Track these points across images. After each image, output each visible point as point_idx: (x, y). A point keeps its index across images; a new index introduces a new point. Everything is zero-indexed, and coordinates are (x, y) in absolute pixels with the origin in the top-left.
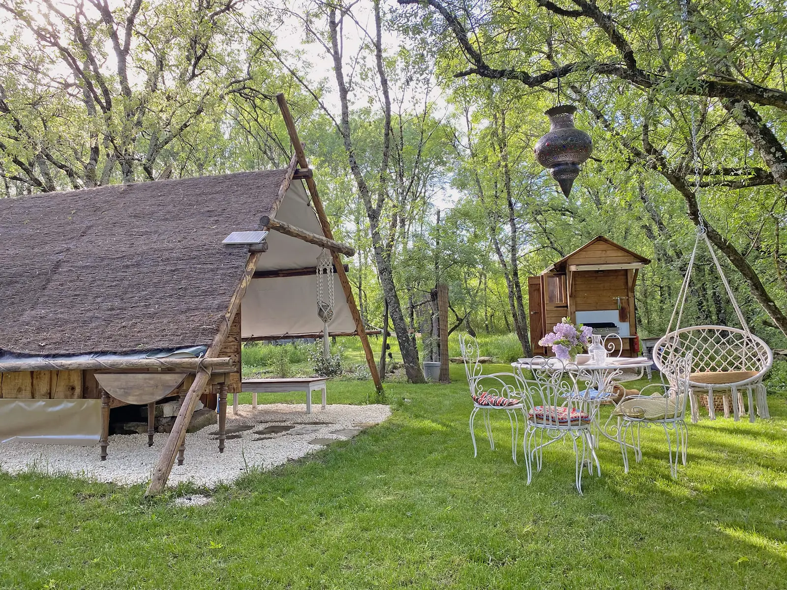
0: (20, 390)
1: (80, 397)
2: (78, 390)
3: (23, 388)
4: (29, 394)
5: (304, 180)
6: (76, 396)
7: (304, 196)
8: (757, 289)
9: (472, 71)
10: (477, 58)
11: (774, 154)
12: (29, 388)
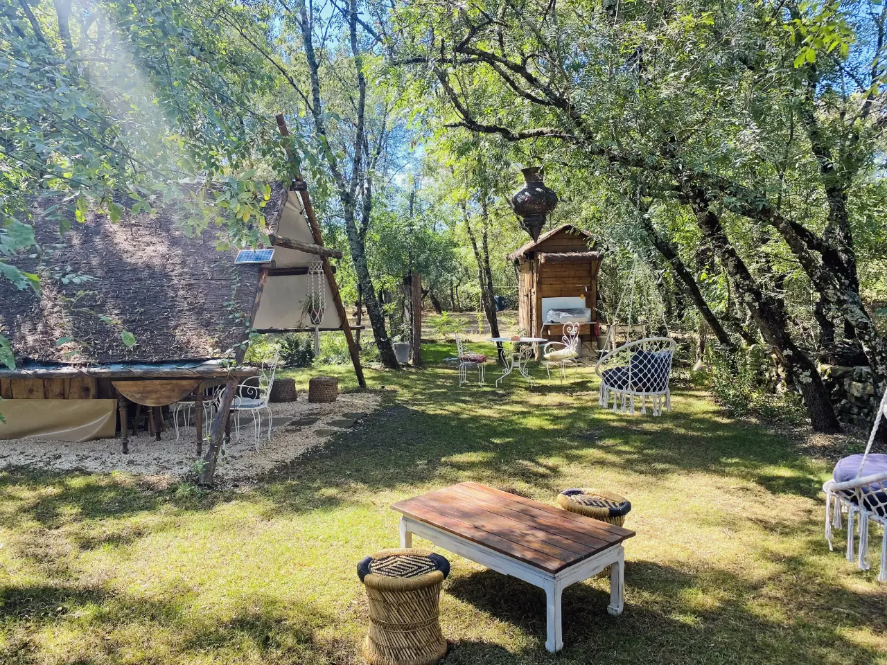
0: (31, 391)
1: (94, 398)
2: (93, 391)
3: (35, 388)
4: (41, 394)
5: (298, 193)
6: (91, 397)
7: (297, 204)
8: (694, 294)
9: (460, 124)
10: (465, 113)
11: (699, 204)
12: (41, 389)
